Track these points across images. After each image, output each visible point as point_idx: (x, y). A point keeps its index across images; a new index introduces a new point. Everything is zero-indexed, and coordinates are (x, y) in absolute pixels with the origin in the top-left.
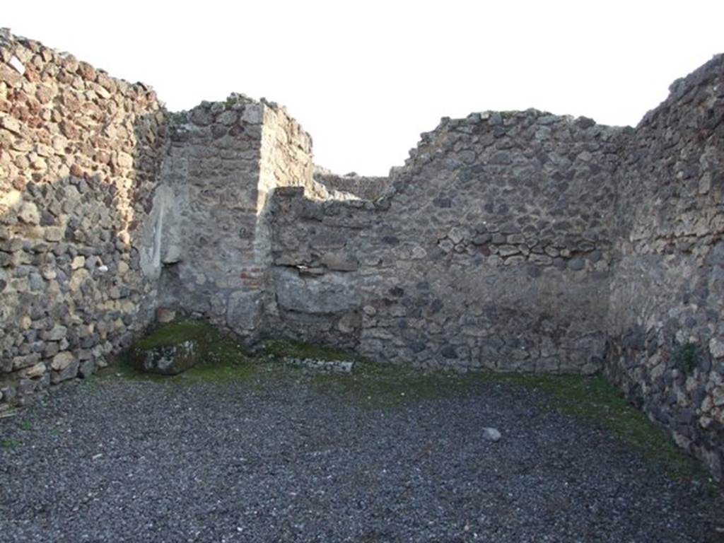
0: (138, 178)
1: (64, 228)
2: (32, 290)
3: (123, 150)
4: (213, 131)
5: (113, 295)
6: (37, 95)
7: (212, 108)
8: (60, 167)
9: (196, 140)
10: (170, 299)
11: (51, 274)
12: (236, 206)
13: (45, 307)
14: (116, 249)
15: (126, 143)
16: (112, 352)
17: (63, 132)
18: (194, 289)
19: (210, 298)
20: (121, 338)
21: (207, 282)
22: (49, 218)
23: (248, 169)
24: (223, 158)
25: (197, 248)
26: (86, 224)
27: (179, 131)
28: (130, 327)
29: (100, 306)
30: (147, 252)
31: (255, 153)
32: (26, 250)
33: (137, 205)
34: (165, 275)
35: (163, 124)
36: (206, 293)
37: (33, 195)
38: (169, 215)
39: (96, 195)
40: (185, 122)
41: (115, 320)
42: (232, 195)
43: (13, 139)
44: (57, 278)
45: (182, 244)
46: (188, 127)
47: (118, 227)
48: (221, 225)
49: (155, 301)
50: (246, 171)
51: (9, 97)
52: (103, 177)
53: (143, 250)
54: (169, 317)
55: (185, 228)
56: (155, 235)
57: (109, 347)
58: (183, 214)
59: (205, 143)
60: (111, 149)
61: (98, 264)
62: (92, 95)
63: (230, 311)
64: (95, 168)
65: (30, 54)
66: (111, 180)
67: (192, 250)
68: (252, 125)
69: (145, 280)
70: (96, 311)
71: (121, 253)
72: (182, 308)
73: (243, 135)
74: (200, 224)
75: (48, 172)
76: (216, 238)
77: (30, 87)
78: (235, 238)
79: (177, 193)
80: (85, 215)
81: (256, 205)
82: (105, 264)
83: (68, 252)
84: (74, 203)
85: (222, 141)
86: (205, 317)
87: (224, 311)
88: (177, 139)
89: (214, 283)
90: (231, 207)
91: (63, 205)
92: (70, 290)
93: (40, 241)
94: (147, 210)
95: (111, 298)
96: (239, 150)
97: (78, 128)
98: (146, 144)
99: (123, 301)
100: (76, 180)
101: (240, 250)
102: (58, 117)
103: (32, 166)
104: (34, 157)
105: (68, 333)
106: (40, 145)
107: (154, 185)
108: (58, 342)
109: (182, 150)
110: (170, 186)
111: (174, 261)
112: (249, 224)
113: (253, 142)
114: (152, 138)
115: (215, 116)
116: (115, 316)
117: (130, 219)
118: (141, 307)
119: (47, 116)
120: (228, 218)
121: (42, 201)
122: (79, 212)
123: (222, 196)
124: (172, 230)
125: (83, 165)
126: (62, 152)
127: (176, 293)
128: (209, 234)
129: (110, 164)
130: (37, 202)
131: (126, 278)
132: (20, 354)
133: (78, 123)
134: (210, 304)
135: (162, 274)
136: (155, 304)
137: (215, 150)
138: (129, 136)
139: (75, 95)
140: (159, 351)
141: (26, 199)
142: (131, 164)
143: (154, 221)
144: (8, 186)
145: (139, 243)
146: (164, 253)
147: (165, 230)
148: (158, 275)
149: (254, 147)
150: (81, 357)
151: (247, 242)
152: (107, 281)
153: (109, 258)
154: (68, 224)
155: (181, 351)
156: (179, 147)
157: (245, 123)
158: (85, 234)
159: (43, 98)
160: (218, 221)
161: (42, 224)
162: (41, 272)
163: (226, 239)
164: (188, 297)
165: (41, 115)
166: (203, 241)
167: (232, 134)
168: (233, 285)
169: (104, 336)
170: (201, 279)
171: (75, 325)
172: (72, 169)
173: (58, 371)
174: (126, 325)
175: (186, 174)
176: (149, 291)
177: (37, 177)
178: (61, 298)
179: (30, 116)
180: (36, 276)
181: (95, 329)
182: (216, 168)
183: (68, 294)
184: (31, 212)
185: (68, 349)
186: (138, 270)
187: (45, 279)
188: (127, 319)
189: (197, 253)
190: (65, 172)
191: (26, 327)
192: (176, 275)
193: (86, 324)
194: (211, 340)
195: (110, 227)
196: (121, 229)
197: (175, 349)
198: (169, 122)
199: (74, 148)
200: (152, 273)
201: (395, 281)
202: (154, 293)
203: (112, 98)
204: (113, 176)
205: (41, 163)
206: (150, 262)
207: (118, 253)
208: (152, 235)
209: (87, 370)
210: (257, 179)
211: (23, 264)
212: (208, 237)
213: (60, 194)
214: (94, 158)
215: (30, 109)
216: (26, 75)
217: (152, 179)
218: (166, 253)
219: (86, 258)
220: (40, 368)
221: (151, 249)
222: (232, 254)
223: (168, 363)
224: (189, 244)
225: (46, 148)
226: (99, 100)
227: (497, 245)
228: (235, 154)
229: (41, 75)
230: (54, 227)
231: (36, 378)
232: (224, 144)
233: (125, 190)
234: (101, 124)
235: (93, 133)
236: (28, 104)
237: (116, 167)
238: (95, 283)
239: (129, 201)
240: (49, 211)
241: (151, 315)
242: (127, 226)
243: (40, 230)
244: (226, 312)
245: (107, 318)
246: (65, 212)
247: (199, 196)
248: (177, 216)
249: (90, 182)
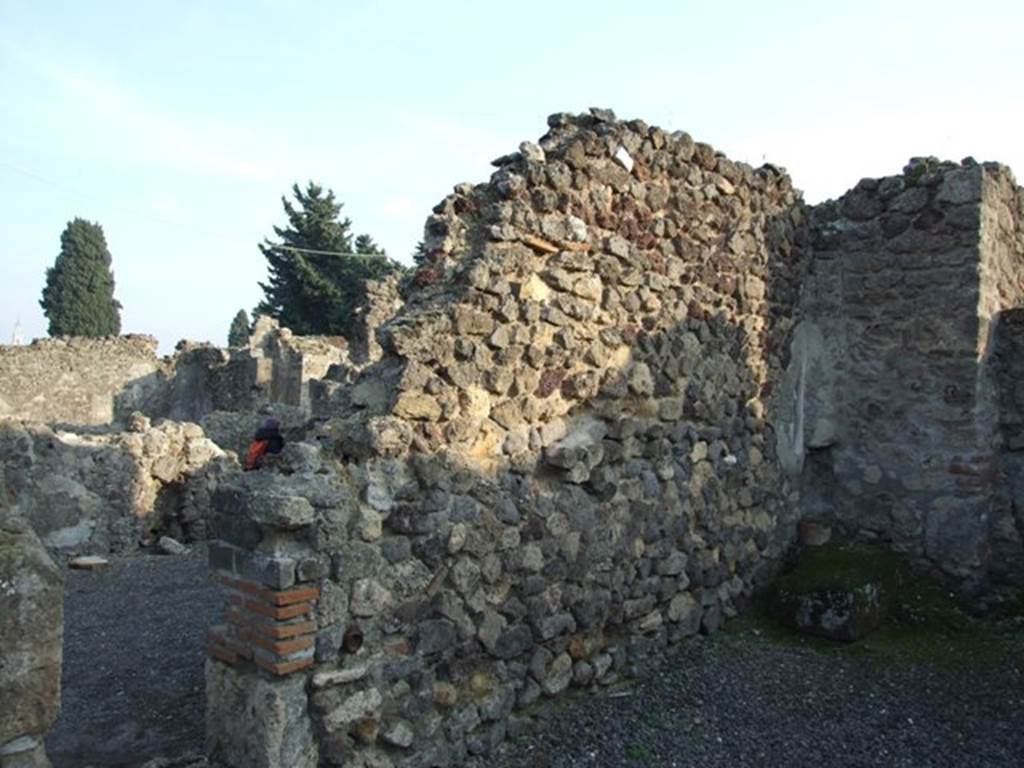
0: (772, 314)
1: (681, 400)
2: (646, 497)
3: (752, 272)
4: (883, 227)
5: (744, 502)
6: (647, 201)
7: (881, 189)
8: (676, 305)
9: (853, 245)
10: (820, 506)
11: (668, 472)
12: (935, 347)
13: (660, 523)
14: (746, 428)
15: (755, 260)
16: (742, 594)
17: (679, 253)
18: (860, 492)
19: (890, 507)
20: (754, 570)
21: (885, 478)
22: (663, 388)
23: (955, 282)
24: (904, 269)
25: (863, 423)
26: (709, 391)
27: (826, 233)
28: (764, 553)
29: (728, 521)
30: (787, 430)
31: (968, 253)
32: (637, 436)
33: (771, 357)
34: (809, 468)
35: (801, 225)
36: (882, 497)
37: (644, 350)
38: (816, 370)
39: (721, 344)
40: (833, 219)
41: (746, 540)
42: (928, 330)
43: (620, 269)
44: (675, 478)
45: (838, 416)
46: (838, 225)
47: (748, 393)
48: (908, 382)
49: (796, 510)
50: (952, 287)
51: (614, 207)
52: (729, 316)
53: (780, 428)
54: (822, 537)
55: (841, 388)
56: (796, 402)
57: (738, 585)
58: (839, 366)
59: (870, 248)
60: (737, 271)
61: (723, 454)
62: (712, 192)
63: (932, 531)
64: (717, 304)
65: (638, 140)
66: (738, 319)
67: (856, 425)
68: (958, 205)
69: (785, 476)
70: (723, 527)
71: (752, 433)
72: (840, 522)
73: (942, 224)
74: (867, 381)
75: (661, 315)
76: (899, 403)
77: (639, 189)
78: (935, 403)
79: (826, 333)
80: (707, 378)
81: (975, 343)
82: (732, 452)
83: (688, 438)
84: (694, 359)
85: (903, 240)
86: (882, 540)
87: (919, 530)
88: (822, 246)
89: (899, 483)
90: (926, 351)
91: (681, 364)
92: (690, 496)
93: (654, 421)
94: (784, 364)
95: (742, 508)
96: (935, 251)
97: (697, 243)
98: (779, 260)
99: (755, 509)
100: (695, 323)
101: (946, 424)
102: (673, 232)
103: (644, 307)
104: (646, 293)
105: (688, 564)
106: (652, 274)
107: (792, 322)
108: (676, 576)
109: (830, 263)
110: (815, 321)
111: (826, 444)
112: (963, 379)
113: (964, 235)
114: (788, 249)
115: (885, 200)
116: (747, 534)
117: (763, 380)
118: (778, 520)
119: (660, 230)
120: (919, 369)
121: (657, 359)
122: (700, 373)
123: (906, 333)
124: (822, 393)
125: (704, 300)
126: (677, 283)
127: (827, 496)
128: (886, 398)
129: (736, 295)
130: (649, 362)
131: (759, 473)
132: (631, 597)
133: (695, 237)
134: (892, 518)
135: (805, 466)
136: (797, 513)
137: (889, 257)
138: (759, 249)
139: (691, 194)
140: (823, 597)
141: (635, 358)
142: (762, 293)
143: (795, 380)
144: (617, 340)
145: (774, 418)
146: (809, 432)
147: (810, 394)
148: (801, 468)
149: (965, 242)
150: (704, 602)
151: (960, 410)
152: (734, 478)
153: (738, 442)
154: (686, 392)
155: (861, 600)
156: (825, 258)
157: (945, 204)
158: (708, 407)
159: (655, 204)
160: (902, 376)
161: (656, 395)
162: (655, 470)
163: (918, 406)
164: (849, 503)
165: (652, 230)
166: (874, 410)
167: (919, 226)
168: (935, 487)
169: (732, 568)
170: (873, 475)
171: (697, 550)
172: (691, 306)
173: (676, 623)
174: (760, 549)
175: (839, 302)
176: (789, 494)
177: (649, 323)
178: (679, 508)
179: (640, 233)
180: (650, 475)
181: (722, 556)
182: (892, 286)
183: (687, 502)
184: (644, 378)
185: (688, 589)
186: (774, 459)
187: (661, 480)
188: (760, 539)
189: (864, 431)
190: (682, 312)
191: (638, 554)
192: (829, 468)
193: (710, 548)
195: (739, 394)
196: (751, 397)
197: (851, 597)
198: (808, 222)
199: (692, 274)
200: (793, 462)
202: (795, 496)
203: (736, 194)
204: (740, 313)
205: (655, 303)
206: (791, 446)
207: (748, 434)
208: (792, 404)
209: (712, 623)
210: (976, 298)
211: (634, 457)
212: (883, 403)
213: (677, 346)
214: (716, 288)
215: (640, 222)
216: (634, 172)
217: (788, 314)
218: (812, 431)
219: (708, 444)
220: (654, 619)
221: (792, 426)
222: (931, 431)
223: (840, 621)
224: (849, 415)
225: (660, 277)
226: (721, 199)
228: (928, 259)
229: (652, 168)
230: (670, 399)
231: (650, 634)
232: (906, 245)
233: (756, 333)
234: (722, 235)
235: (714, 248)
236: (637, 214)
237: (744, 298)
238: (721, 483)
239: (760, 350)
240: (665, 373)
241: (791, 531)
242: (760, 390)
243: (653, 403)
244: (924, 532)
245: (736, 537)
246: (683, 375)
247: (864, 336)
248: (827, 368)
249: (714, 324)
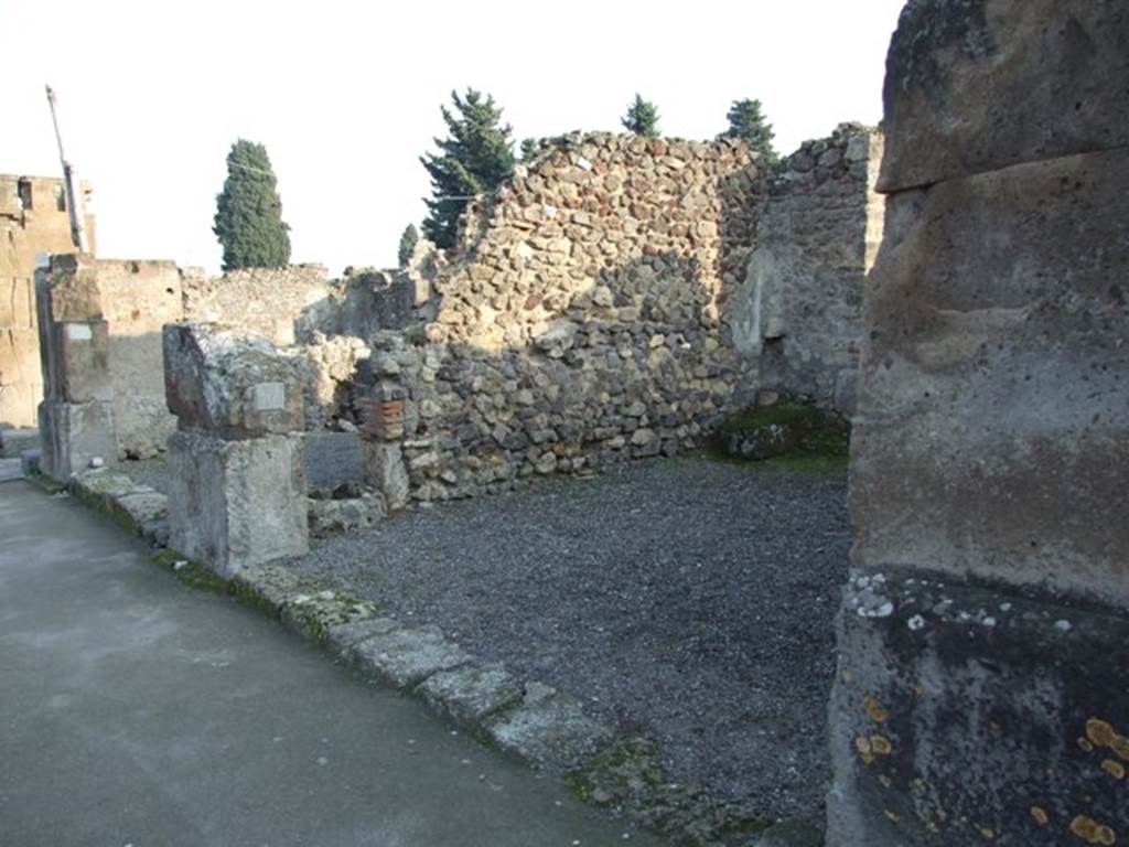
0: (727, 245)
1: (638, 309)
2: (609, 367)
3: (704, 218)
4: (815, 177)
5: (698, 374)
6: (605, 186)
7: (813, 149)
8: (631, 249)
9: (799, 190)
10: (775, 379)
11: (627, 353)
12: (842, 265)
13: (622, 383)
14: (701, 324)
15: (708, 210)
16: (700, 435)
17: (633, 213)
18: (799, 368)
19: (815, 378)
20: (711, 420)
21: (813, 358)
22: (621, 300)
23: (855, 217)
24: (827, 208)
25: (801, 319)
26: (663, 301)
27: (778, 183)
28: (721, 409)
29: (684, 385)
30: (741, 326)
31: (860, 197)
32: (602, 331)
33: (727, 275)
34: (768, 352)
35: (758, 177)
36: (812, 371)
37: (606, 279)
38: (769, 283)
39: (673, 271)
40: (785, 171)
41: (703, 400)
42: (838, 252)
43: (584, 231)
44: (633, 356)
45: (786, 315)
46: (788, 176)
47: (702, 301)
48: (825, 290)
49: (755, 382)
50: (851, 222)
51: (580, 194)
52: (681, 251)
53: (735, 325)
54: (770, 399)
55: (788, 295)
56: (751, 307)
57: (696, 428)
58: (785, 280)
59: (807, 192)
60: (689, 220)
61: (679, 342)
62: (662, 170)
63: (837, 394)
64: (671, 244)
65: (596, 150)
66: (692, 254)
67: (796, 321)
68: (857, 161)
69: (741, 358)
70: (679, 390)
71: (707, 329)
72: (787, 390)
73: (847, 177)
74: (804, 290)
75: (619, 256)
76: (820, 306)
77: (598, 180)
78: (842, 304)
79: (777, 256)
80: (661, 293)
81: (863, 261)
82: (688, 341)
83: (644, 331)
84: (648, 283)
85: (825, 187)
86: (811, 400)
87: (831, 393)
88: (776, 193)
89: (820, 360)
90: (836, 267)
91: (637, 284)
92: (648, 368)
93: (615, 322)
94: (741, 279)
95: (696, 377)
96: (843, 195)
97: (649, 207)
98: (735, 206)
99: (713, 380)
100: (649, 259)
101: (848, 318)
102: (627, 201)
103: (604, 252)
104: (605, 244)
105: (648, 410)
106: (609, 231)
107: (747, 250)
108: (638, 418)
109: (781, 204)
110: (768, 248)
111: (777, 335)
112: (855, 287)
113: (860, 184)
114: (743, 197)
115: (817, 157)
116: (703, 396)
117: (717, 291)
118: (736, 388)
119: (616, 203)
120: (832, 280)
121: (615, 284)
122: (654, 289)
123: (826, 254)
124: (773, 300)
125: (657, 242)
126: (634, 234)
127: (781, 373)
128: (813, 302)
129: (689, 236)
130: (610, 286)
131: (716, 355)
132: (599, 426)
133: (649, 202)
134: (816, 385)
135: (764, 351)
136: (756, 384)
137: (818, 200)
138: (711, 203)
139: (644, 175)
140: (743, 433)
141: (599, 284)
142: (714, 232)
143: (749, 291)
144: (581, 274)
145: (731, 317)
146: (764, 328)
147: (764, 300)
148: (758, 351)
149: (860, 189)
150: (663, 435)
151: (855, 308)
152: (692, 359)
153: (692, 335)
154: (644, 304)
155: (766, 435)
156: (777, 201)
157: (850, 161)
158: (663, 313)
159: (610, 187)
160: (823, 285)
161: (616, 305)
162: (617, 351)
163: (833, 307)
164: (793, 376)
165: (610, 203)
166: (807, 311)
167: (835, 177)
168: (840, 362)
169: (690, 416)
170: (806, 356)
171: (655, 402)
172: (645, 250)
173: (639, 446)
174: (718, 406)
175: (787, 232)
176: (748, 370)
177: (609, 263)
178: (638, 376)
179: (600, 206)
180: (613, 354)
181: (679, 409)
182: (820, 221)
183: (646, 372)
184: (605, 296)
185: (647, 426)
186: (731, 346)
187: (621, 357)
188: (718, 400)
189: (801, 325)
190: (637, 253)
191: (604, 401)
192: (781, 352)
193: (669, 402)
194: (810, 425)
195: (692, 302)
196: (706, 303)
198: (765, 175)
199: (645, 228)
200: (749, 348)
202: (754, 372)
203: (688, 166)
204: (693, 248)
205: (612, 248)
206: (746, 338)
207: (703, 329)
208: (746, 308)
209: (671, 448)
210: (864, 230)
211: (600, 343)
212: (813, 305)
213: (633, 275)
214: (670, 234)
215: (600, 200)
216: (593, 170)
217: (746, 244)
218: (767, 326)
219: (666, 335)
220: (619, 441)
221: (746, 324)
222: (839, 324)
223: (751, 447)
224: (792, 315)
225: (615, 233)
226: (672, 173)
228: (839, 201)
229: (608, 165)
230: (628, 308)
231: (616, 449)
232: (827, 192)
233: (710, 261)
234: (676, 197)
235: (666, 208)
236: (597, 196)
237: (696, 238)
238: (676, 362)
239: (715, 272)
240: (622, 293)
241: (750, 397)
242: (714, 299)
243: (614, 311)
244: (834, 394)
245: (692, 397)
246: (639, 292)
247: (803, 257)
248: (779, 283)
249: (665, 258)
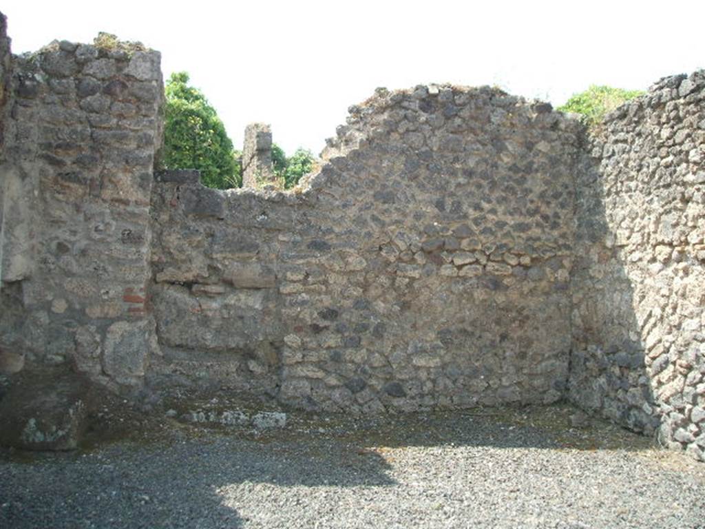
4: (77, 87)
7: (78, 52)
9: (51, 98)
12: (115, 196)
18: (48, 321)
19: (74, 333)
21: (70, 309)
23: (134, 144)
24: (93, 127)
25: (52, 259)
27: (28, 83)
35: (9, 71)
36: (68, 325)
38: (14, 209)
40: (34, 71)
46: (38, 77)
48: (92, 224)
54: (18, 364)
55: (33, 227)
58: (31, 208)
59: (64, 103)
63: (109, 351)
67: (45, 261)
68: (140, 81)
72: (30, 350)
73: (126, 94)
74: (56, 222)
76: (84, 243)
78: (114, 243)
79: (23, 176)
81: (147, 196)
85: (94, 101)
86: (69, 361)
87: (99, 351)
88: (24, 94)
89: (82, 311)
90: (109, 199)
96: (120, 116)
101: (122, 261)
109: (29, 111)
110: (15, 165)
111: (20, 279)
112: (136, 224)
113: (143, 107)
115: (80, 63)
120: (103, 214)
123: (92, 181)
124: (18, 231)
127: (18, 327)
128: (73, 238)
134: (76, 343)
137: (81, 114)
149: (143, 112)
151: (133, 249)
156: (25, 106)
157: (130, 78)
160: (87, 219)
163: (100, 246)
164: (38, 332)
166: (62, 248)
167: (108, 91)
168: (112, 313)
170: (60, 306)
175: (34, 147)
182: (82, 140)
189: (52, 267)
192: (19, 300)
201: (327, 301)
212: (70, 242)
218: (7, 267)
222: (110, 267)
224: (39, 252)
227: (450, 252)
228: (114, 121)
232: (95, 106)
244: (102, 353)
247: (56, 181)
248: (24, 210)
